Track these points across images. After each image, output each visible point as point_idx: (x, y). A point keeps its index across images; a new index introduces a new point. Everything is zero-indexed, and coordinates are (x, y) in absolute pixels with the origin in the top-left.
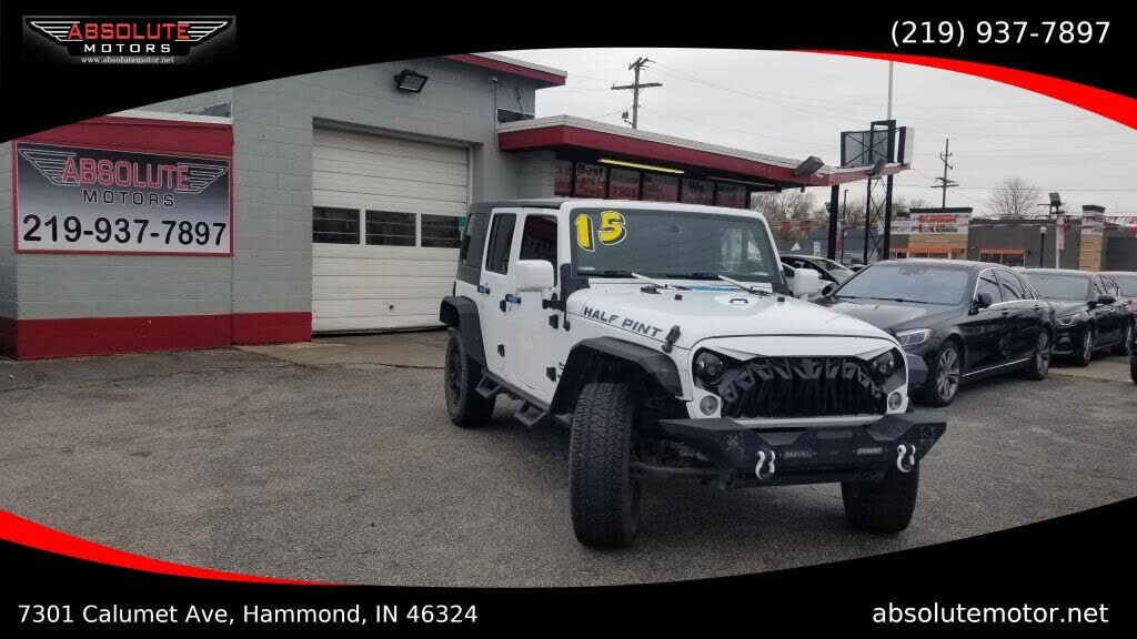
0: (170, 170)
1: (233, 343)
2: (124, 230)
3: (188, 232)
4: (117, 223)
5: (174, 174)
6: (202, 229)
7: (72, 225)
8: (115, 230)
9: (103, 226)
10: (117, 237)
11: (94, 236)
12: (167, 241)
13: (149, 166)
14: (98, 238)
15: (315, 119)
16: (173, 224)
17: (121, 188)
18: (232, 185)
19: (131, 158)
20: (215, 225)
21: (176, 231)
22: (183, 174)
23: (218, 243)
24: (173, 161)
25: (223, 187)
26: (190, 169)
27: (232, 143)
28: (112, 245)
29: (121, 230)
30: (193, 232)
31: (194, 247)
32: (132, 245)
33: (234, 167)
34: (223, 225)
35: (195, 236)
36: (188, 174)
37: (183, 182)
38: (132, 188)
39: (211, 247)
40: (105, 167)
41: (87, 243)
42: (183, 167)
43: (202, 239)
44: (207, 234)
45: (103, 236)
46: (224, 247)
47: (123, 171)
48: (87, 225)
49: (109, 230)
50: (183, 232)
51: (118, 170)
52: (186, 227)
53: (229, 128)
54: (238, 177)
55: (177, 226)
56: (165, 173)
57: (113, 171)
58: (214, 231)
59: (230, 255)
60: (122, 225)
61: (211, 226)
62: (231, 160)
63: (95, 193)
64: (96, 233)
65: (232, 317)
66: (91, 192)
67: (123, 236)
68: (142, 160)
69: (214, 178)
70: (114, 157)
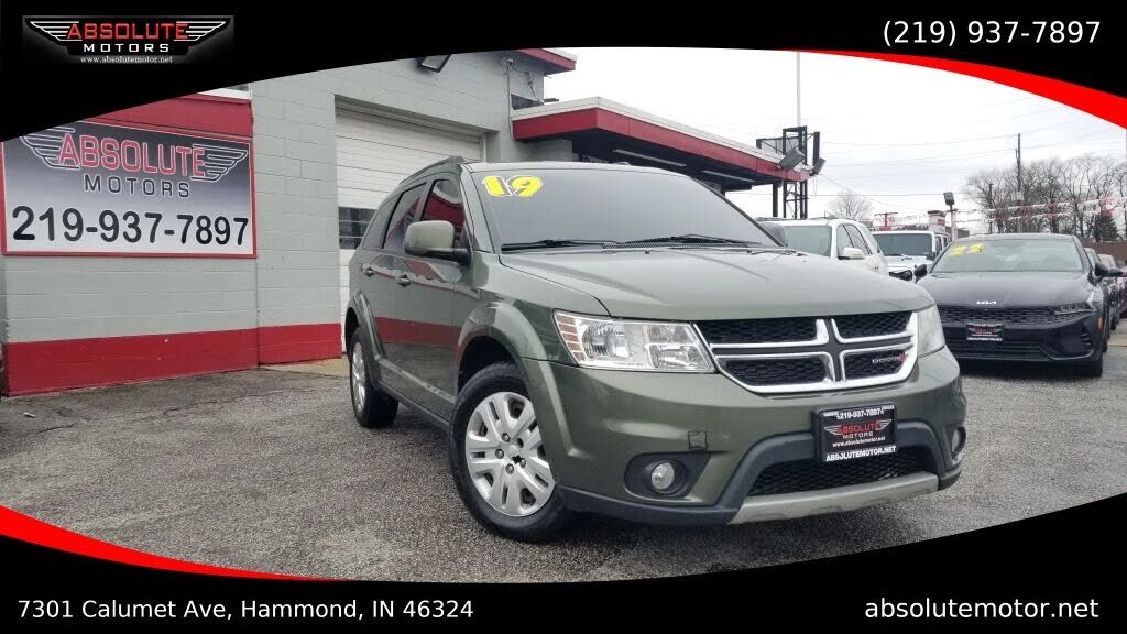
0: (184, 151)
1: (260, 364)
2: (133, 226)
3: (207, 229)
4: (125, 217)
5: (190, 157)
6: (222, 226)
7: (72, 219)
8: (123, 226)
9: (109, 221)
10: (125, 235)
11: (98, 234)
12: (184, 240)
13: (161, 147)
14: (103, 236)
15: (338, 99)
16: (189, 218)
17: (130, 174)
18: (253, 173)
19: (139, 137)
20: (237, 220)
21: (193, 228)
22: (199, 157)
23: (240, 242)
24: (187, 142)
25: (242, 175)
26: (207, 152)
27: (252, 121)
28: (121, 245)
29: (130, 226)
30: (212, 229)
31: (213, 248)
32: (143, 246)
33: (255, 150)
34: (245, 221)
35: (215, 234)
36: (204, 158)
37: (200, 168)
38: (141, 174)
39: (232, 247)
40: (110, 147)
41: (91, 242)
42: (198, 149)
43: (223, 237)
44: (227, 231)
45: (110, 234)
46: (246, 248)
47: (131, 152)
48: (90, 220)
49: (116, 226)
50: (201, 229)
51: (124, 151)
52: (204, 223)
53: (248, 104)
54: (261, 164)
55: (194, 221)
56: (179, 155)
57: (119, 152)
58: (235, 228)
59: (253, 257)
60: (131, 220)
61: (231, 223)
62: (251, 142)
63: (98, 178)
64: (101, 230)
65: (258, 331)
66: (93, 179)
67: (132, 233)
68: (153, 140)
69: (234, 163)
70: (120, 135)
